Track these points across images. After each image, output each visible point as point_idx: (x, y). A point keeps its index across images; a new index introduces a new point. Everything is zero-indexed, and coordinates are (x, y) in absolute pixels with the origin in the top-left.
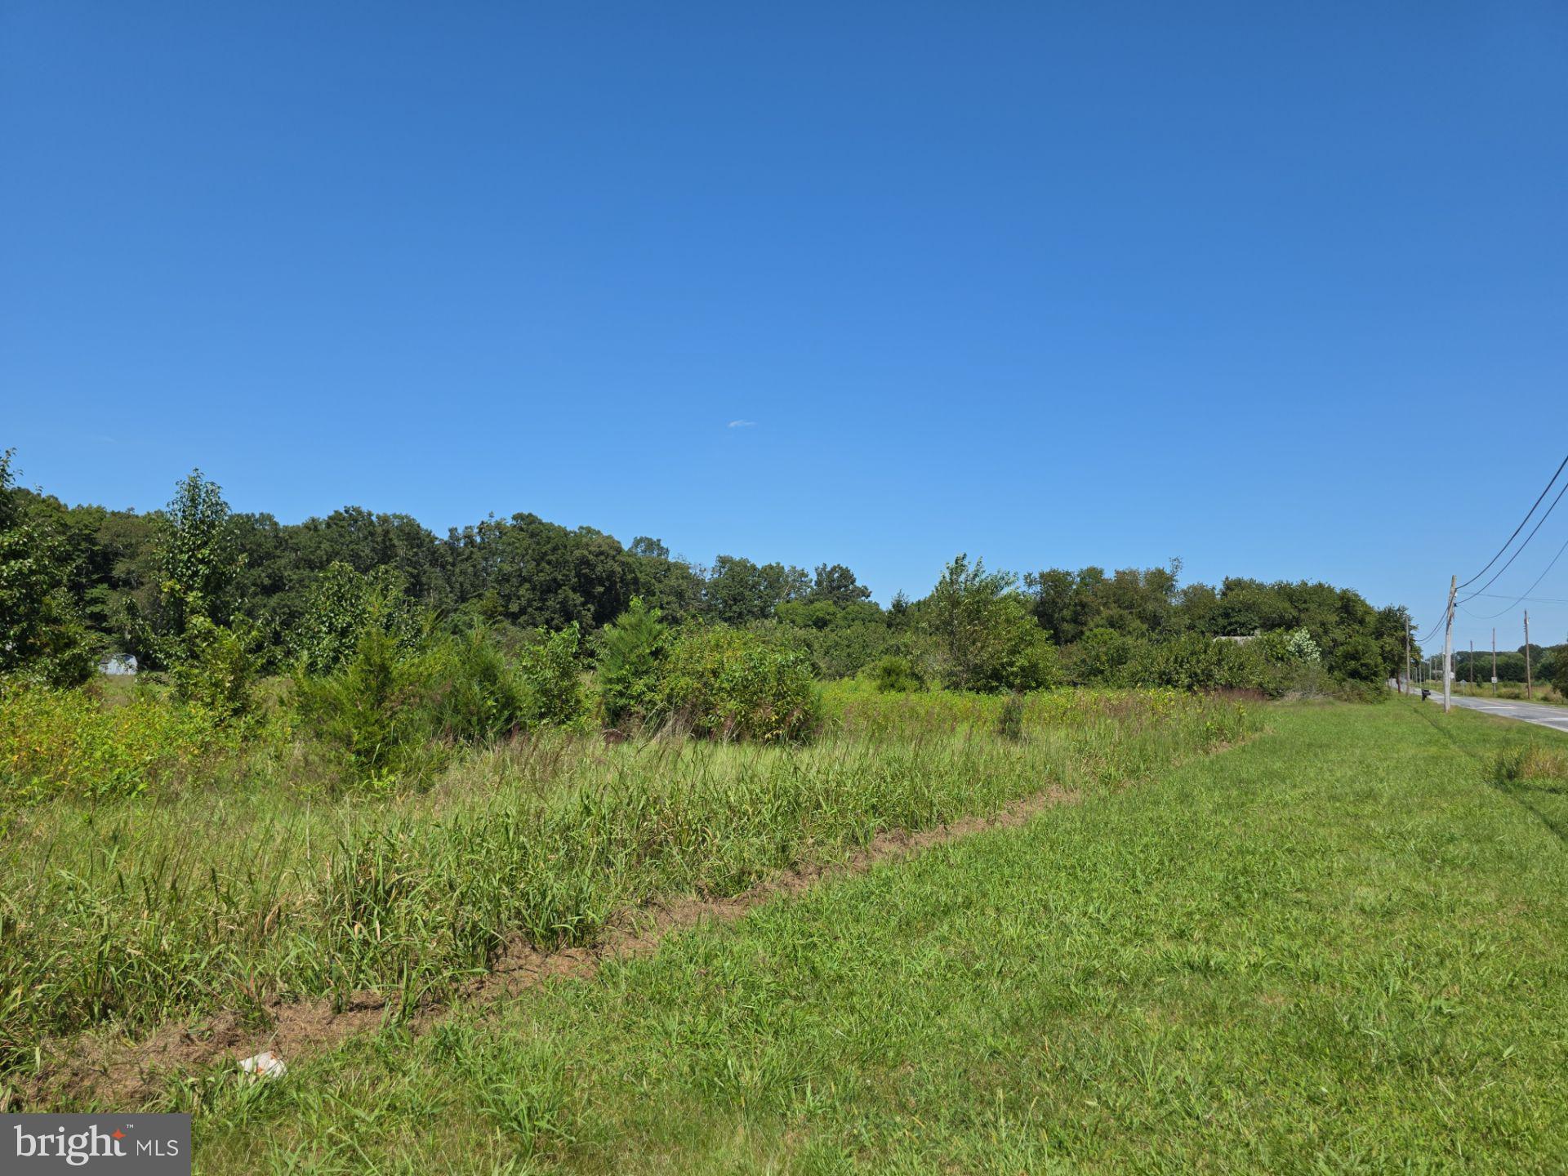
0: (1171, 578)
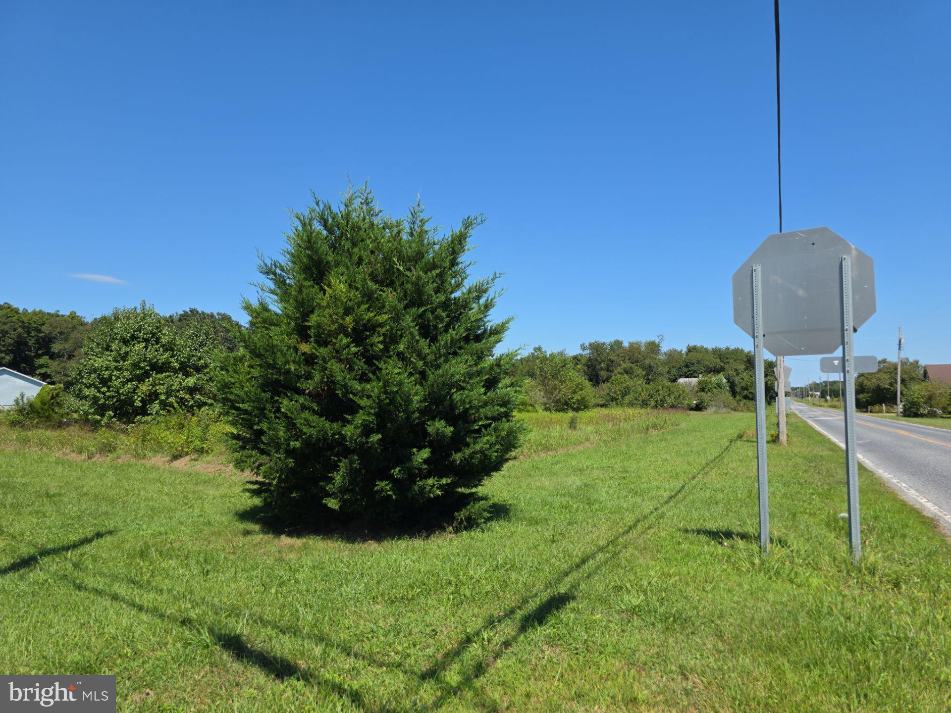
0: (658, 346)
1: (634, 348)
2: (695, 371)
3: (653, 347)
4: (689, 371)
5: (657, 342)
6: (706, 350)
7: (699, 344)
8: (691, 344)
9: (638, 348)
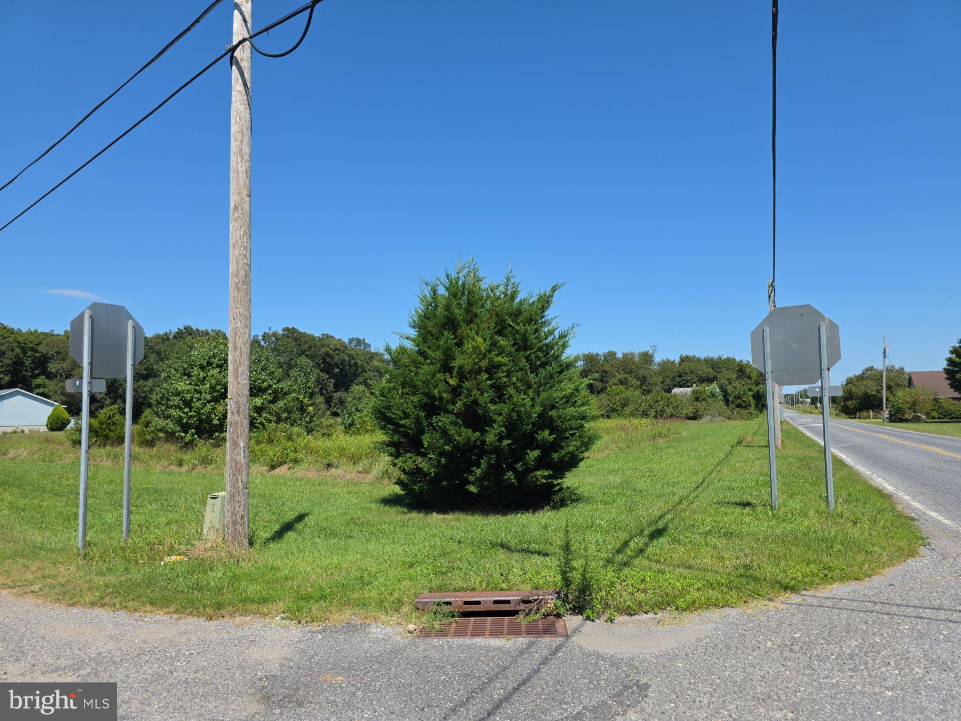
0: (652, 356)
1: (628, 358)
2: (688, 381)
3: (647, 358)
4: (682, 381)
5: (650, 352)
6: (699, 360)
7: (691, 354)
8: (684, 354)
9: (631, 359)
